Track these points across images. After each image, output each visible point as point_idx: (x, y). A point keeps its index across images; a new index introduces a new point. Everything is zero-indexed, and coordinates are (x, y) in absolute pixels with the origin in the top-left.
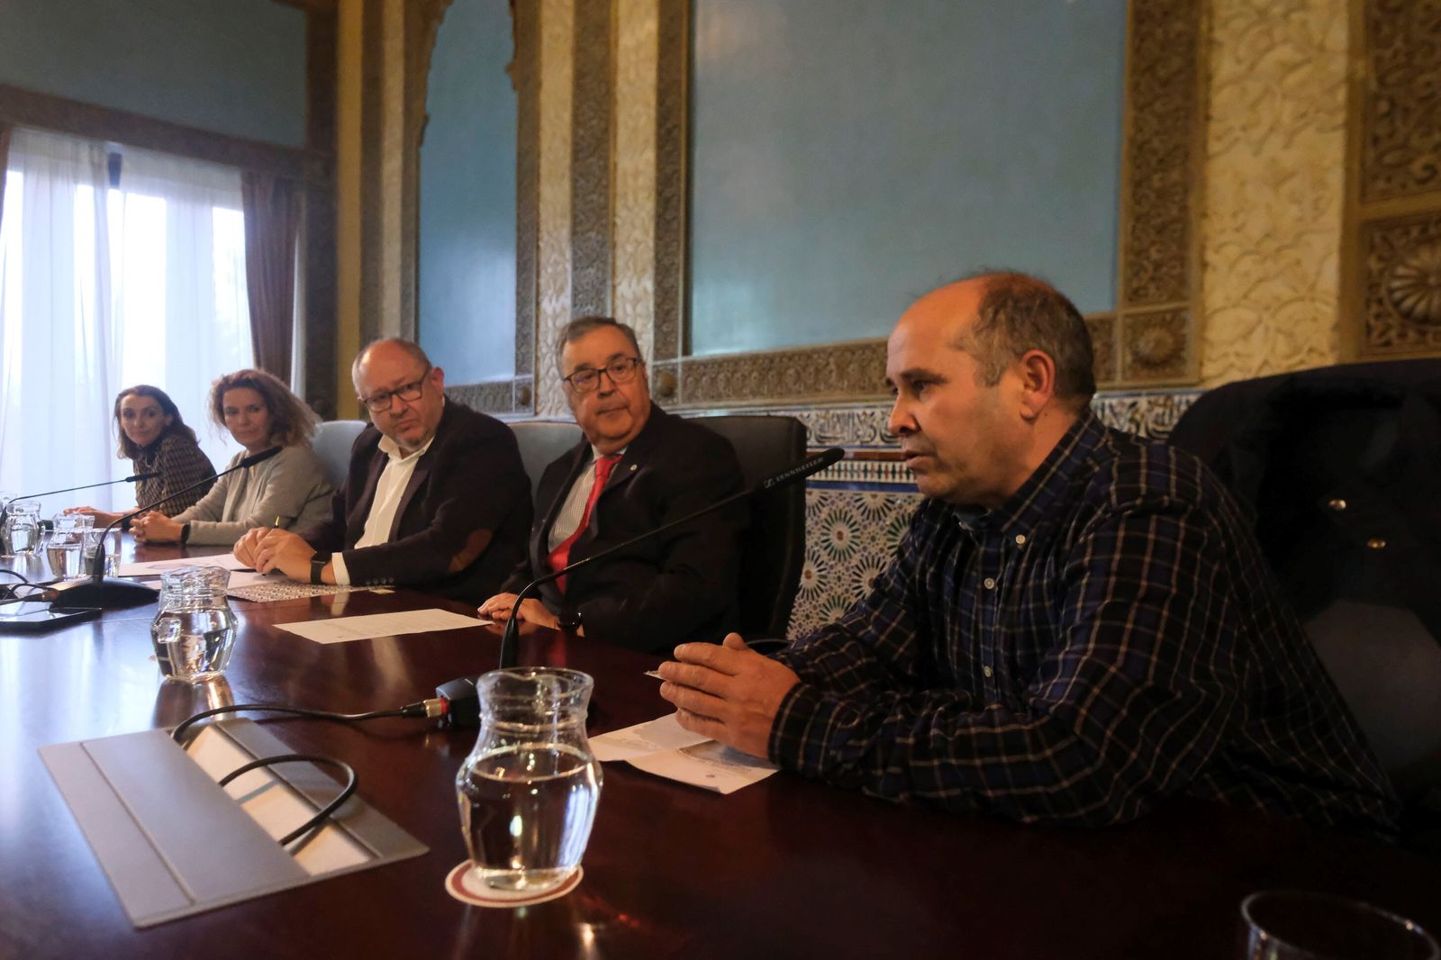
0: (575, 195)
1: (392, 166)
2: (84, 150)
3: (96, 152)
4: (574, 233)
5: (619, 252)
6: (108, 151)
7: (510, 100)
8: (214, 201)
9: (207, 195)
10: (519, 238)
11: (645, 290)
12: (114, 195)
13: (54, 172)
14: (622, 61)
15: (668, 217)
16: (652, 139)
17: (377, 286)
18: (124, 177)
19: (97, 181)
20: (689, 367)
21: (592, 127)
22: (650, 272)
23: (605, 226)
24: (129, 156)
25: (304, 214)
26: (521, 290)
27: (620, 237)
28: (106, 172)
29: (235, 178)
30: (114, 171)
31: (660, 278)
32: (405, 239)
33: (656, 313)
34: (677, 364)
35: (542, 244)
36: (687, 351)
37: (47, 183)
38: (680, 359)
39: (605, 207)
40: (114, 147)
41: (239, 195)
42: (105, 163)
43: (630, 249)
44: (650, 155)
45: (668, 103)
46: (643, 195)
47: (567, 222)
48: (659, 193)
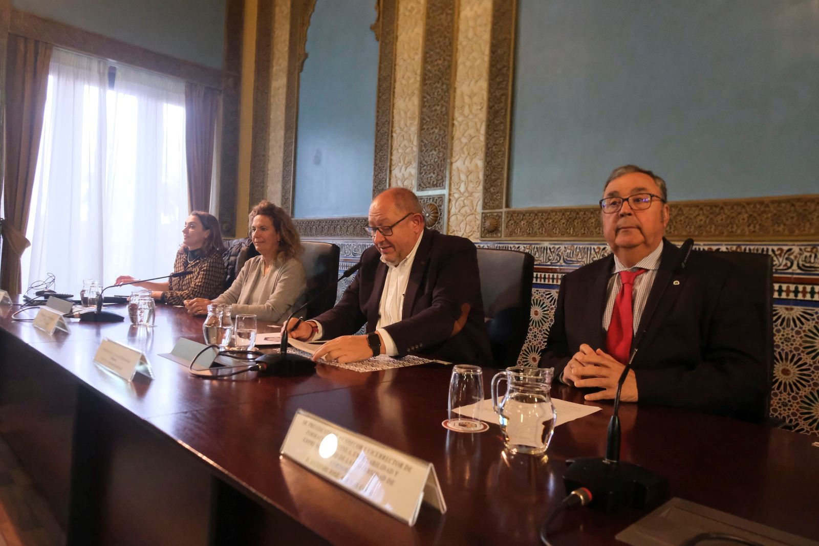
0: (423, 104)
1: (279, 83)
2: (95, 64)
3: (102, 65)
4: (421, 128)
5: (456, 142)
6: (109, 65)
7: (373, 47)
8: (169, 99)
9: (163, 95)
10: (378, 131)
11: (477, 166)
12: (111, 94)
13: (76, 77)
14: (462, 27)
15: (497, 122)
16: (485, 75)
17: (264, 156)
18: (116, 82)
19: (101, 83)
20: (511, 215)
21: (438, 65)
22: (481, 155)
23: (447, 126)
24: (121, 70)
25: (221, 111)
26: (378, 162)
27: (457, 133)
28: (107, 78)
29: (181, 86)
30: (111, 78)
31: (488, 159)
32: (287, 128)
33: (485, 181)
34: (501, 212)
35: (394, 135)
36: (507, 206)
37: (72, 82)
38: (504, 210)
39: (447, 114)
40: (112, 62)
41: (183, 97)
42: (107, 72)
43: (464, 140)
44: (484, 84)
45: (500, 52)
46: (475, 108)
47: (416, 122)
48: (490, 108)
